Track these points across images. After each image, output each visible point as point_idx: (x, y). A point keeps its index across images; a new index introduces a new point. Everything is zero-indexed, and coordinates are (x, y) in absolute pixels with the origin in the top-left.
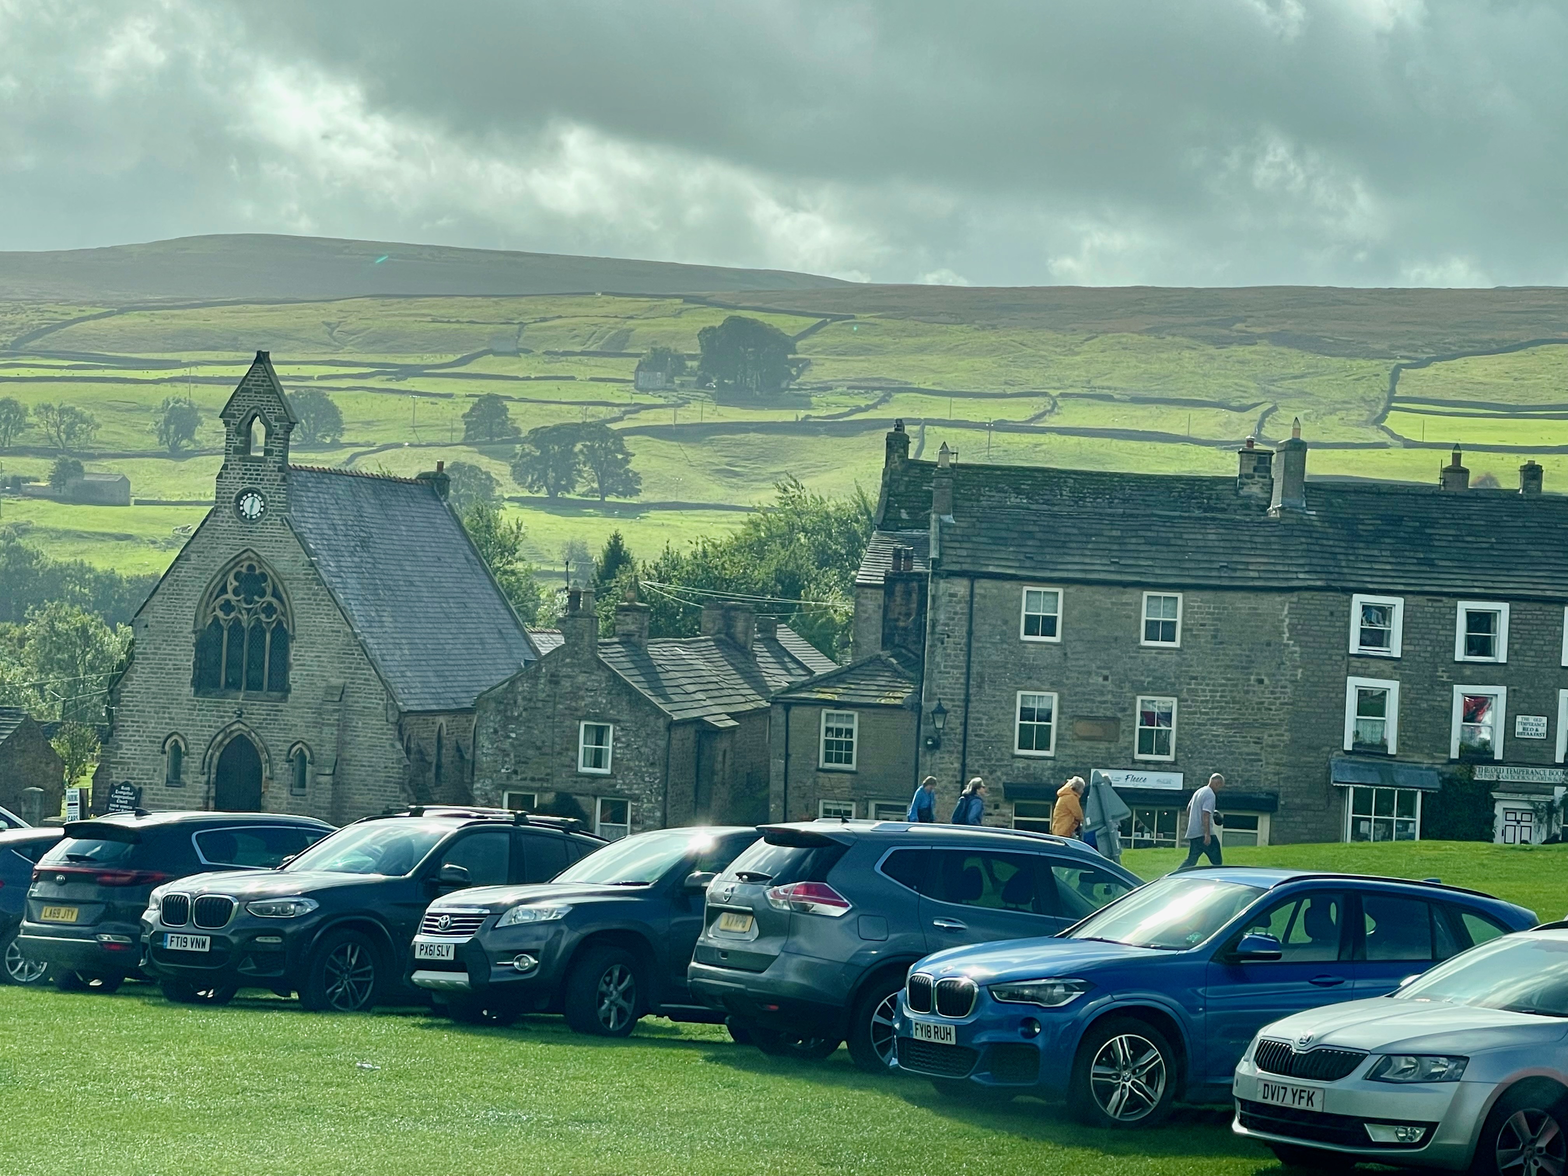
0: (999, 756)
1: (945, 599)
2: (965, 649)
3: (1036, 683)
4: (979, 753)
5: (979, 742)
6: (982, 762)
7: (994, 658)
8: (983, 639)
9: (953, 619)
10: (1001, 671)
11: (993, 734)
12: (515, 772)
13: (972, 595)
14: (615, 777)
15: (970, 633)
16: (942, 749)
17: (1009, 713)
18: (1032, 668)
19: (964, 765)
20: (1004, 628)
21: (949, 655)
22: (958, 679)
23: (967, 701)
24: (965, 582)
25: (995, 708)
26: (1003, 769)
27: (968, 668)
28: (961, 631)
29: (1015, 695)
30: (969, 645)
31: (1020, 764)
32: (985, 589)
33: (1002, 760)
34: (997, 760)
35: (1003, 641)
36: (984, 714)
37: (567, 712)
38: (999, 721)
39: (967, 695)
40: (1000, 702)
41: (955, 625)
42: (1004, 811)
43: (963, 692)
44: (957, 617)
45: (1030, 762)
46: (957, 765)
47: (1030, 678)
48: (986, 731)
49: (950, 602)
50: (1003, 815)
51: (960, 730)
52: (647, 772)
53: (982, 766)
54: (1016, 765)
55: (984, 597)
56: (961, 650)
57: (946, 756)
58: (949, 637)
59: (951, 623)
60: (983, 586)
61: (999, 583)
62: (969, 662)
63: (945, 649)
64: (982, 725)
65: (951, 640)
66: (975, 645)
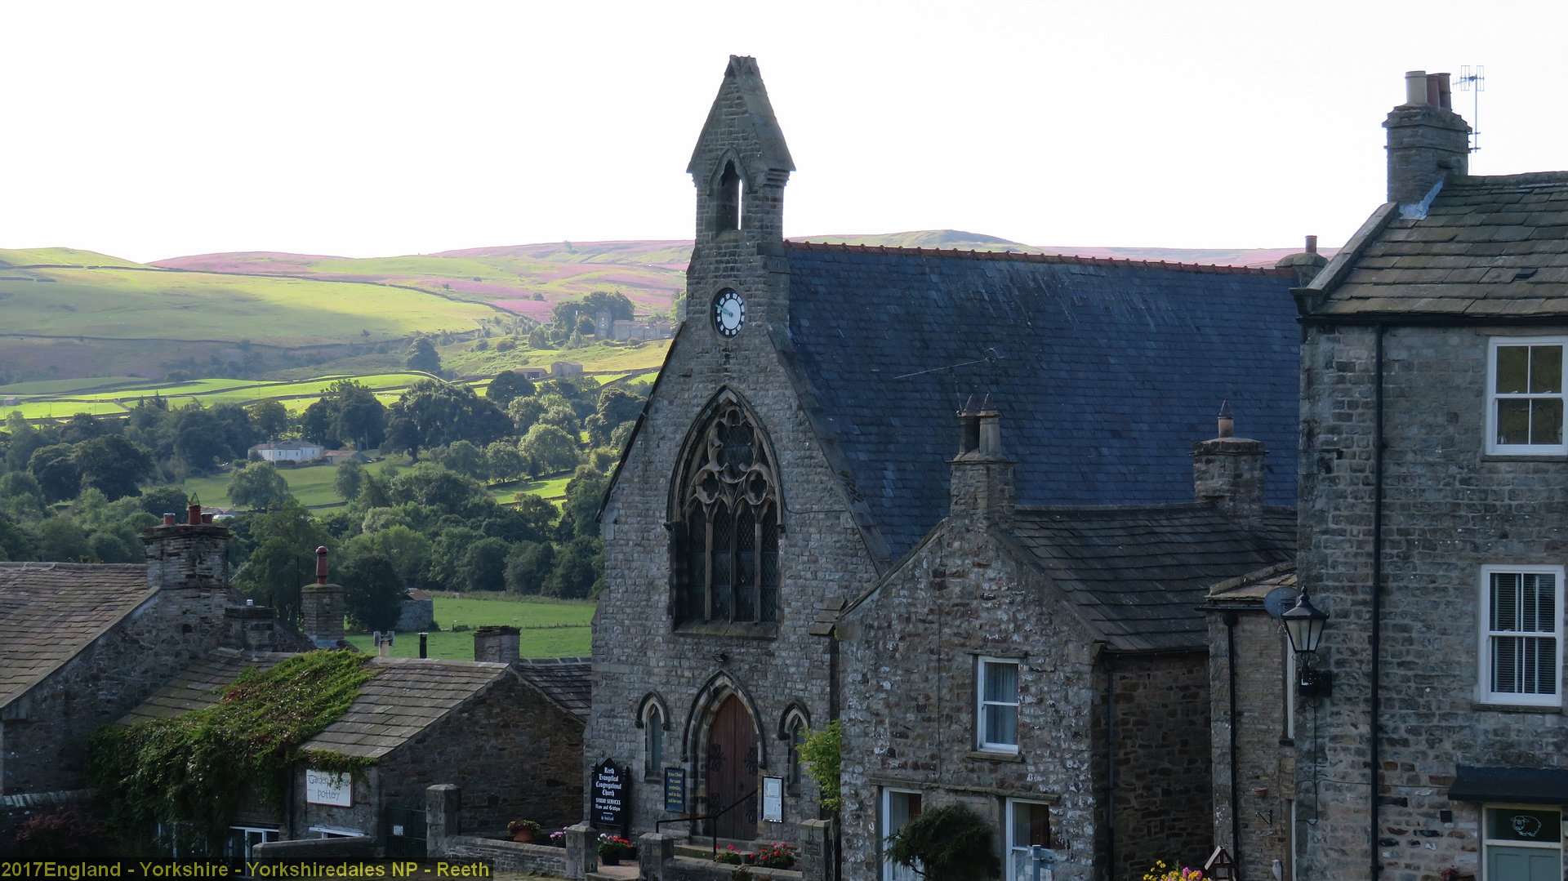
0: (1446, 708)
1: (1329, 376)
2: (1372, 479)
3: (1517, 547)
4: (1408, 703)
5: (1407, 679)
6: (1413, 722)
7: (1431, 497)
8: (1410, 457)
9: (1349, 417)
10: (1447, 523)
11: (1433, 659)
12: (892, 753)
13: (1381, 365)
14: (1023, 761)
15: (1382, 446)
16: (1337, 694)
17: (1463, 613)
18: (1507, 517)
19: (1377, 728)
20: (1451, 429)
21: (1343, 496)
22: (1360, 544)
23: (1379, 591)
24: (1370, 338)
25: (1436, 605)
26: (1456, 737)
27: (1379, 519)
28: (1362, 442)
29: (1475, 576)
30: (1379, 472)
31: (1489, 722)
32: (1409, 348)
33: (1453, 715)
34: (1444, 716)
35: (1448, 459)
36: (1416, 618)
37: (956, 640)
38: (1444, 632)
39: (1379, 577)
40: (1445, 590)
41: (1353, 431)
42: (1463, 825)
43: (1370, 571)
44: (1355, 412)
45: (1509, 719)
46: (1365, 729)
47: (1505, 536)
48: (1419, 655)
49: (1341, 380)
50: (1461, 836)
51: (1367, 655)
52: (1069, 749)
53: (1414, 731)
54: (1482, 726)
55: (1408, 366)
56: (1366, 484)
57: (1345, 709)
58: (1340, 455)
59: (1345, 425)
60: (1405, 345)
61: (1433, 336)
62: (1379, 506)
63: (1333, 481)
64: (1410, 641)
65: (1345, 462)
66: (1392, 469)
